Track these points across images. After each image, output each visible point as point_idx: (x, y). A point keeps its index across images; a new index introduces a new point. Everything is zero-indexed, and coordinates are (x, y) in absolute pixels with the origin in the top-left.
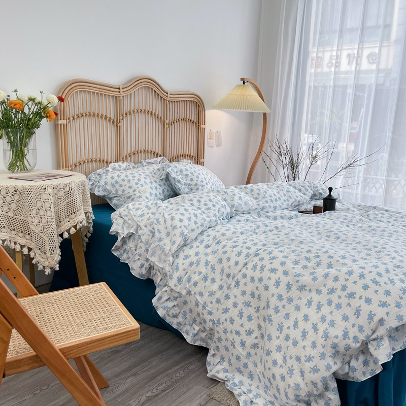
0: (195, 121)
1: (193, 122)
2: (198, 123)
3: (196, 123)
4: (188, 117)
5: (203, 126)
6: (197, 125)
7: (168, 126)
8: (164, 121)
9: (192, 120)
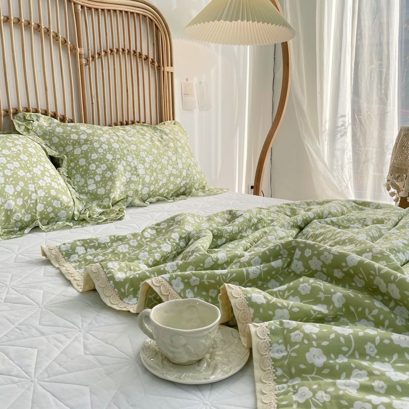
0: (151, 57)
1: (147, 58)
2: (159, 62)
3: (153, 62)
4: (133, 48)
5: (167, 69)
6: (156, 64)
7: (84, 61)
8: (73, 49)
9: (144, 53)
